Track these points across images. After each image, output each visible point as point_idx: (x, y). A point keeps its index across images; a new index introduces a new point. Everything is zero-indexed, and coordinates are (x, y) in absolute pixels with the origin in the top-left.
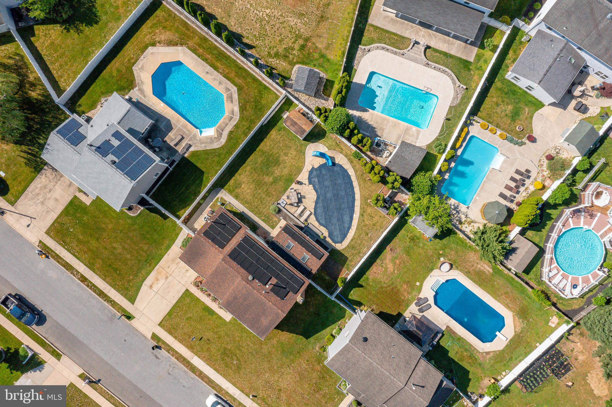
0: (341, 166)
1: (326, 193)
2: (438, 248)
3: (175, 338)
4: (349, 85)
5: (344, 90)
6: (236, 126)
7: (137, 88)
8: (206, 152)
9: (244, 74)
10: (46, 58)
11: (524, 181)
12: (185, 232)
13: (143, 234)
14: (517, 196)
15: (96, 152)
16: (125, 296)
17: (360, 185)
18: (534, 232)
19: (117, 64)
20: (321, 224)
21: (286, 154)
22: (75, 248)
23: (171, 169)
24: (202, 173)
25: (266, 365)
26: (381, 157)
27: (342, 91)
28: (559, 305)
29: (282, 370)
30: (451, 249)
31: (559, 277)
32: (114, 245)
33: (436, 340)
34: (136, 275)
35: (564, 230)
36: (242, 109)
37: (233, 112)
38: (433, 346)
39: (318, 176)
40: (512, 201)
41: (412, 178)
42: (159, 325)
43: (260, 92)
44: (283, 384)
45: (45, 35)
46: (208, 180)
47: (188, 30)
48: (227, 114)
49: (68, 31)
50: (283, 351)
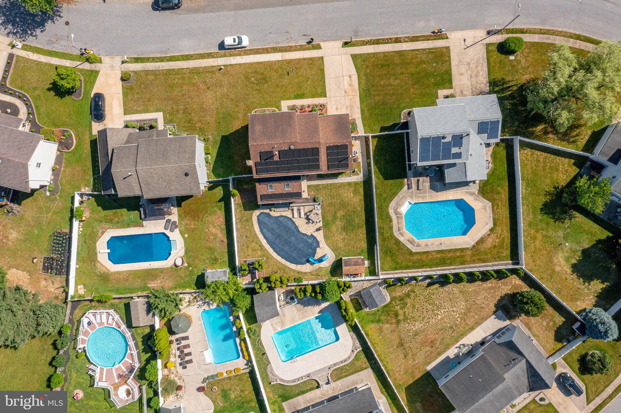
0: (303, 264)
1: (296, 238)
2: (195, 269)
3: (305, 59)
4: (345, 319)
5: (344, 313)
6: (391, 228)
7: (476, 193)
8: (395, 194)
9: (417, 264)
10: (553, 157)
11: (181, 360)
13: (386, 105)
14: (177, 346)
15: (460, 134)
16: (361, 55)
17: (280, 263)
18: (145, 333)
19: (503, 196)
20: (281, 216)
21: (344, 239)
22: (421, 56)
23: (407, 163)
24: (386, 178)
25: (232, 96)
26: (283, 293)
27: (345, 312)
28: (88, 303)
29: (219, 102)
30: (186, 276)
32: (398, 81)
33: (142, 212)
34: (366, 75)
35: (129, 351)
36: (398, 242)
37: (402, 234)
38: (141, 206)
39: (311, 244)
40: (177, 340)
41: (252, 298)
42: (323, 57)
43: (397, 263)
44: (209, 94)
45: (567, 171)
46: (377, 177)
47: (479, 259)
48: (404, 230)
49: (555, 187)
50: (229, 115)
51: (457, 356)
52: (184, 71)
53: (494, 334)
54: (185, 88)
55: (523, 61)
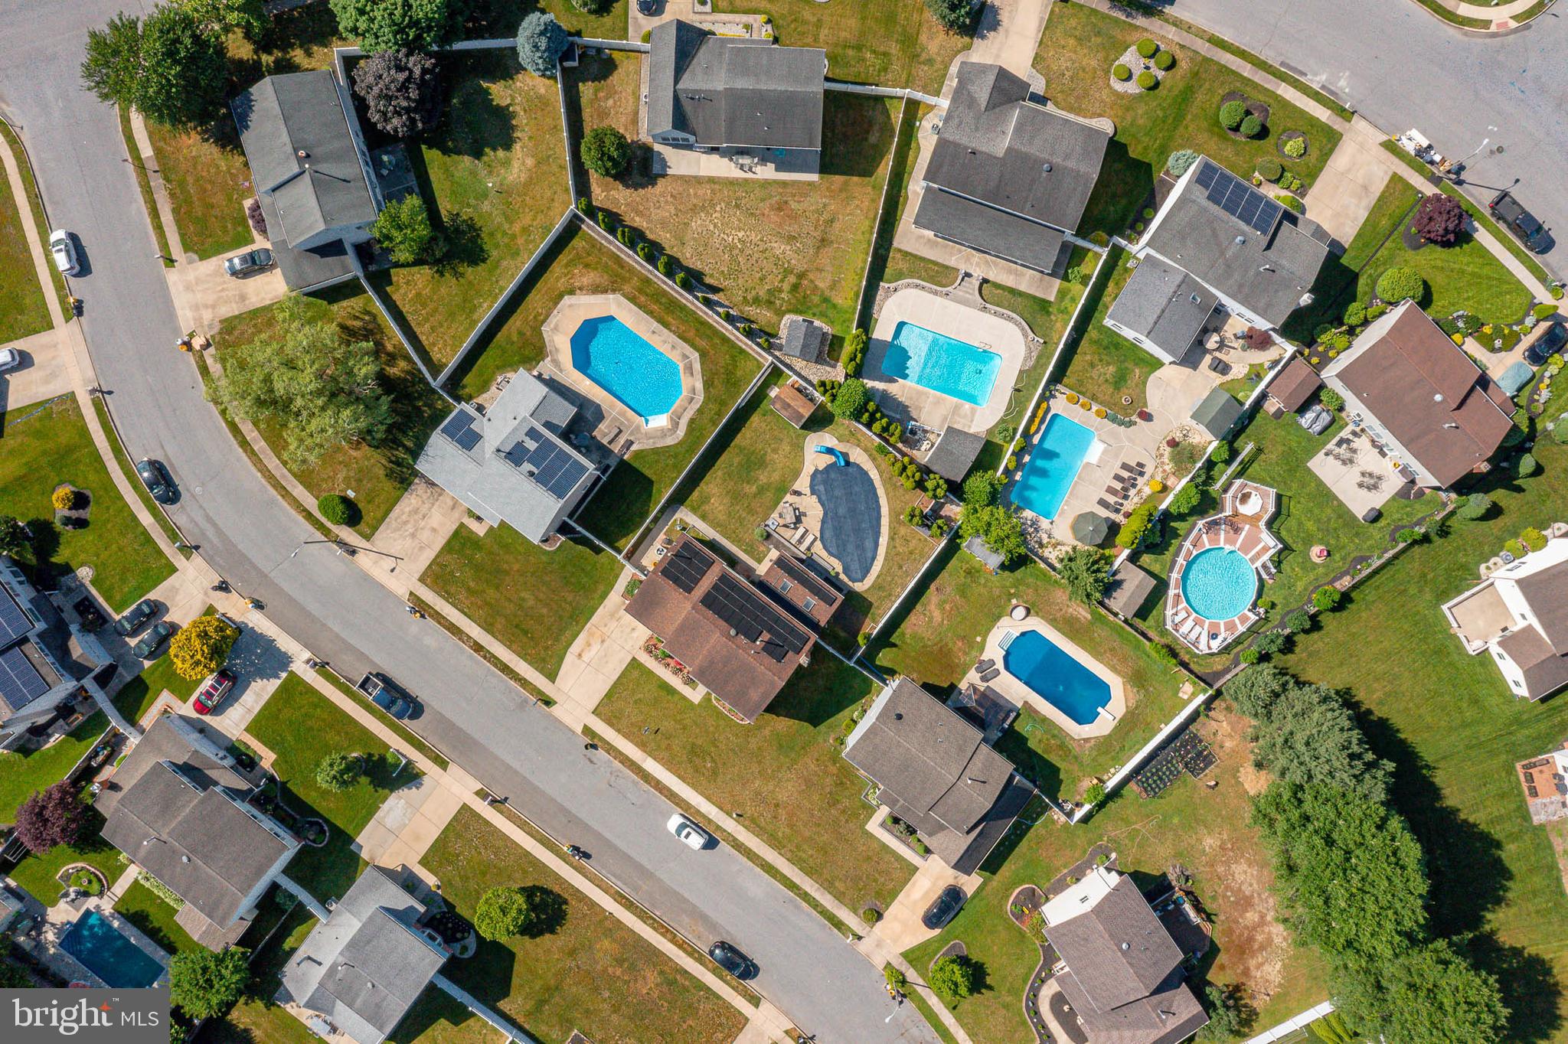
0: (858, 466)
2: (1008, 584)
3: (619, 731)
4: (867, 346)
5: (859, 355)
6: (700, 411)
7: (549, 358)
8: (655, 451)
9: (708, 332)
10: (410, 318)
11: (1135, 479)
12: (629, 572)
13: (565, 578)
14: (1125, 502)
15: (507, 460)
16: (542, 671)
17: (887, 495)
18: (1153, 556)
19: (518, 323)
20: (831, 554)
21: (775, 451)
22: (464, 601)
23: (604, 478)
24: (651, 482)
25: (755, 768)
26: (919, 450)
27: (856, 356)
28: (1192, 666)
29: (780, 775)
30: (1028, 586)
31: (1190, 623)
32: (522, 595)
33: (1009, 721)
34: (557, 639)
35: (1195, 553)
36: (708, 384)
37: (693, 390)
38: (1003, 730)
39: (825, 482)
40: (1117, 511)
41: (964, 480)
42: (593, 713)
43: (733, 357)
44: (782, 796)
45: (408, 283)
46: (660, 493)
47: (622, 267)
48: (685, 393)
49: (442, 275)
50: (781, 746)
51: (764, 161)
52: (789, 855)
53: (689, 147)
54: (807, 834)
55: (340, 476)
